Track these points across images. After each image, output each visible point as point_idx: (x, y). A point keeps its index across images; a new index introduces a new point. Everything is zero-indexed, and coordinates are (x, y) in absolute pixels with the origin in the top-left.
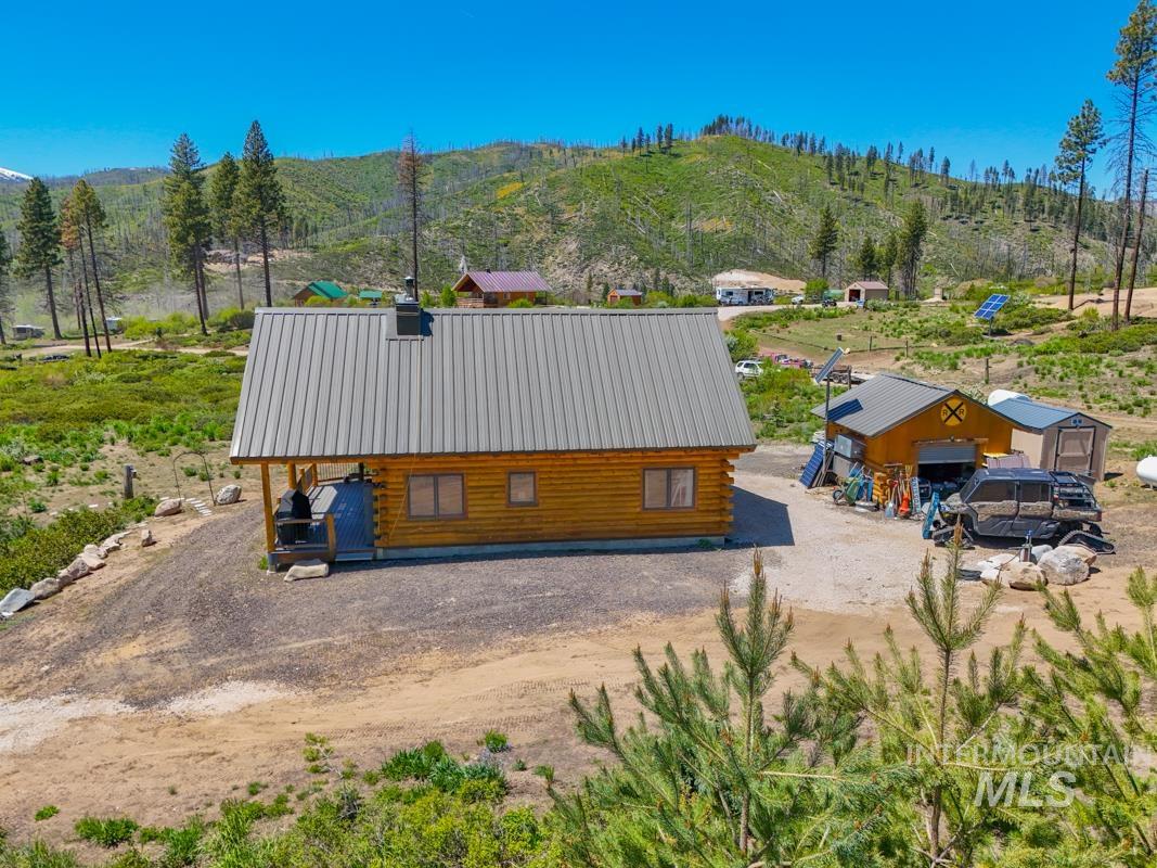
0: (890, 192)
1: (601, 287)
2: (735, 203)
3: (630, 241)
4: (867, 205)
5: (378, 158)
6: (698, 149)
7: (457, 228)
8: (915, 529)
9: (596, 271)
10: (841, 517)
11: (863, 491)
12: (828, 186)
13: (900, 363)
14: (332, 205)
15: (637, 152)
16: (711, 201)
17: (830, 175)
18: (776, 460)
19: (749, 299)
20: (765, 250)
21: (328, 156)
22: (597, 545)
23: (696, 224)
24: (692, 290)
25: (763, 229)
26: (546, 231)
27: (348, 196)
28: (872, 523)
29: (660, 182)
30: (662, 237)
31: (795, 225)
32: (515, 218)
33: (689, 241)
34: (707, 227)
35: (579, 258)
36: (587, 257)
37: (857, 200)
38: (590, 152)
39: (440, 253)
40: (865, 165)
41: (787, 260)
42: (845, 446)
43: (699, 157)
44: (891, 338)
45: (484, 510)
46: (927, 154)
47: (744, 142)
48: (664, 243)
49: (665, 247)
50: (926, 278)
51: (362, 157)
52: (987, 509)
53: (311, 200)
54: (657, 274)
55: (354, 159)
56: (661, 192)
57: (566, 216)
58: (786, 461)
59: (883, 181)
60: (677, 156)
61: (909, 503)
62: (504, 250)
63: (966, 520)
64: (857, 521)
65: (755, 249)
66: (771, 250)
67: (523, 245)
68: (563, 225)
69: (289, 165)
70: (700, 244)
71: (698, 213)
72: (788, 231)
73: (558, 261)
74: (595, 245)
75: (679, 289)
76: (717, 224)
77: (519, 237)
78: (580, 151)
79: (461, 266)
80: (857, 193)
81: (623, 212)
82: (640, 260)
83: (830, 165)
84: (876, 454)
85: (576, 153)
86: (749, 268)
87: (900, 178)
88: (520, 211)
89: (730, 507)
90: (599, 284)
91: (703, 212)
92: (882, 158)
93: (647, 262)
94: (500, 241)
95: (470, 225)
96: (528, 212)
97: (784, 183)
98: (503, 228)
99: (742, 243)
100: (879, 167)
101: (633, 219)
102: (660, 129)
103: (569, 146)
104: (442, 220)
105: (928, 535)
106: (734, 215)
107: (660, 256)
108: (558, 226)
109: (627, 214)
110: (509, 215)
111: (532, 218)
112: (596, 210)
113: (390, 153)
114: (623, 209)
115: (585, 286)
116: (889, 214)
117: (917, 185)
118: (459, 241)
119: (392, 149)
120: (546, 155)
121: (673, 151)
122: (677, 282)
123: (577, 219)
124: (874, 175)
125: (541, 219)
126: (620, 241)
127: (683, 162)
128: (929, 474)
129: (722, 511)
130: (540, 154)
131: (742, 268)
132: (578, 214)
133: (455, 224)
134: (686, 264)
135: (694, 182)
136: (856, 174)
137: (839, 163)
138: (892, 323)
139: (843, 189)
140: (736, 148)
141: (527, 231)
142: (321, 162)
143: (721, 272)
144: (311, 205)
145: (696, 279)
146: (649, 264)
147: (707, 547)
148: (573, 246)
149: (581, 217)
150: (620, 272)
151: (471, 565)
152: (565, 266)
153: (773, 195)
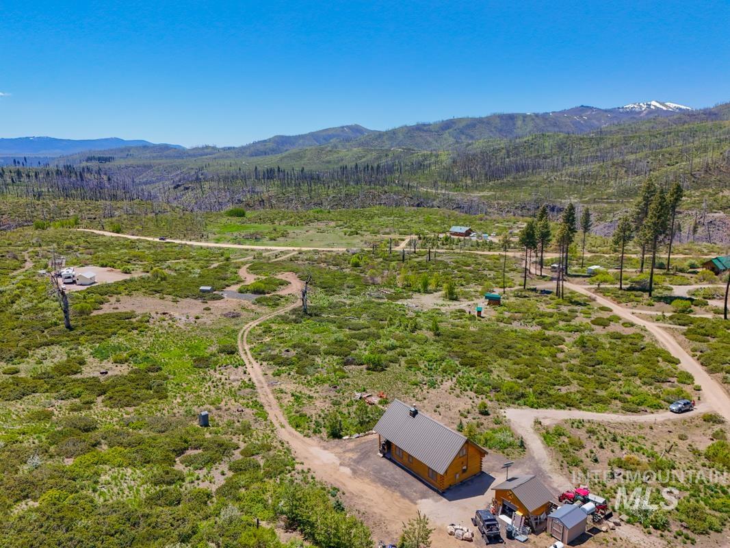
45: (405, 460)
147: (438, 491)
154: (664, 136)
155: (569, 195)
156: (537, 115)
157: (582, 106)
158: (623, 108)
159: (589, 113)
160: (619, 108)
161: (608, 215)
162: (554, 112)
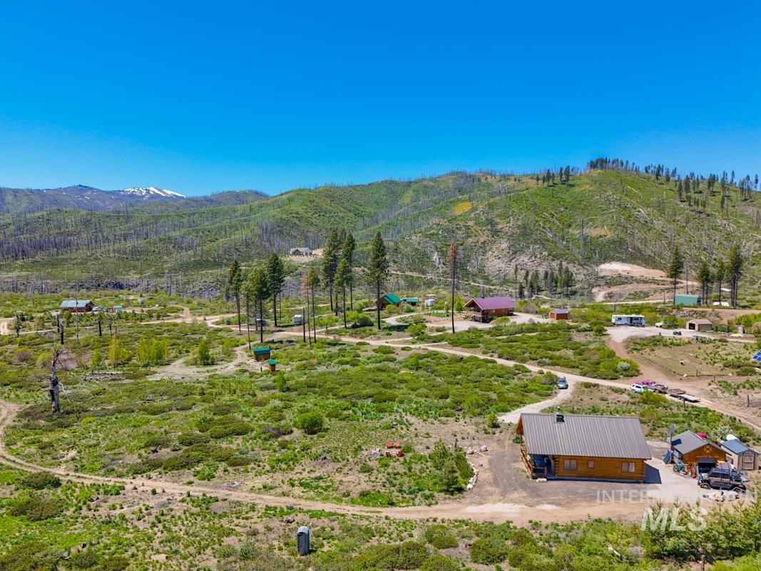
0: (725, 206)
1: (523, 271)
2: (613, 217)
3: (542, 242)
4: (708, 215)
5: (379, 184)
6: (587, 181)
7: (432, 234)
8: (696, 481)
9: (520, 261)
10: (675, 476)
11: (682, 468)
12: (679, 203)
13: (711, 387)
14: (352, 214)
15: (546, 184)
16: (596, 216)
17: (680, 195)
18: (655, 450)
19: (631, 322)
20: (634, 249)
21: (350, 184)
22: (609, 480)
23: (586, 231)
24: (585, 275)
25: (632, 235)
26: (488, 236)
27: (361, 208)
28: (684, 478)
29: (561, 203)
30: (563, 240)
31: (655, 231)
32: (468, 228)
33: (582, 242)
34: (594, 233)
35: (508, 253)
36: (514, 252)
37: (701, 213)
38: (512, 178)
39: (422, 250)
40: (707, 186)
41: (650, 256)
42: (676, 454)
43: (588, 187)
44: (709, 365)
45: (582, 469)
46: (752, 179)
47: (618, 175)
48: (564, 243)
49: (565, 246)
50: (754, 267)
51: (370, 184)
52: (713, 479)
53: (341, 211)
54: (561, 264)
55: (364, 186)
56: (562, 209)
57: (500, 226)
58: (658, 450)
59: (720, 197)
60: (572, 186)
61: (696, 474)
62: (461, 248)
63: (708, 482)
64: (679, 477)
65: (628, 248)
66: (638, 249)
67: (473, 244)
68: (499, 232)
69: (327, 190)
70: (589, 244)
71: (588, 223)
72: (650, 235)
73: (495, 254)
74: (519, 245)
75: (576, 274)
76: (601, 231)
77: (470, 240)
78: (505, 177)
79: (435, 257)
80: (700, 208)
81: (537, 224)
82: (549, 255)
83: (680, 189)
84: (686, 458)
85: (502, 179)
86: (624, 261)
87: (733, 194)
88: (471, 223)
89: (644, 473)
90: (522, 269)
91: (590, 223)
92: (720, 181)
93: (554, 256)
94: (459, 242)
95: (440, 233)
96: (476, 224)
97: (647, 201)
98: (460, 234)
99: (618, 244)
100: (717, 187)
101: (544, 228)
102: (561, 169)
103: (498, 174)
104: (423, 229)
105: (699, 484)
106: (612, 225)
107: (562, 252)
108: (495, 233)
109: (540, 225)
110: (464, 226)
111: (478, 228)
112: (519, 223)
113: (386, 181)
114: (537, 221)
115: (513, 271)
116: (725, 222)
117: (746, 200)
118: (434, 242)
119: (388, 179)
120: (483, 180)
121: (570, 182)
122: (574, 269)
123: (507, 228)
124: (713, 194)
125: (484, 228)
126: (535, 242)
127: (577, 190)
128: (701, 465)
129: (642, 474)
130: (479, 180)
131: (618, 261)
132: (508, 225)
133: (432, 232)
134: (580, 257)
135: (585, 203)
136: (700, 192)
137: (687, 186)
138: (711, 353)
139: (690, 205)
140: (612, 179)
141: (476, 236)
142: (346, 187)
143: (604, 263)
144: (341, 215)
145: (587, 267)
146: (555, 257)
147: (639, 483)
148: (505, 245)
149: (510, 227)
150: (536, 262)
151: (581, 482)
152: (499, 258)
153: (639, 211)
154: (189, 216)
155: (127, 272)
156: (31, 191)
157: (80, 186)
158: (123, 191)
159: (89, 193)
160: (120, 191)
161: (187, 286)
162: (49, 189)
